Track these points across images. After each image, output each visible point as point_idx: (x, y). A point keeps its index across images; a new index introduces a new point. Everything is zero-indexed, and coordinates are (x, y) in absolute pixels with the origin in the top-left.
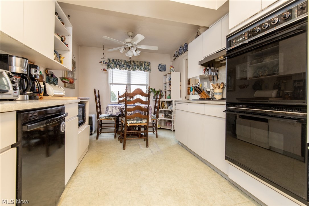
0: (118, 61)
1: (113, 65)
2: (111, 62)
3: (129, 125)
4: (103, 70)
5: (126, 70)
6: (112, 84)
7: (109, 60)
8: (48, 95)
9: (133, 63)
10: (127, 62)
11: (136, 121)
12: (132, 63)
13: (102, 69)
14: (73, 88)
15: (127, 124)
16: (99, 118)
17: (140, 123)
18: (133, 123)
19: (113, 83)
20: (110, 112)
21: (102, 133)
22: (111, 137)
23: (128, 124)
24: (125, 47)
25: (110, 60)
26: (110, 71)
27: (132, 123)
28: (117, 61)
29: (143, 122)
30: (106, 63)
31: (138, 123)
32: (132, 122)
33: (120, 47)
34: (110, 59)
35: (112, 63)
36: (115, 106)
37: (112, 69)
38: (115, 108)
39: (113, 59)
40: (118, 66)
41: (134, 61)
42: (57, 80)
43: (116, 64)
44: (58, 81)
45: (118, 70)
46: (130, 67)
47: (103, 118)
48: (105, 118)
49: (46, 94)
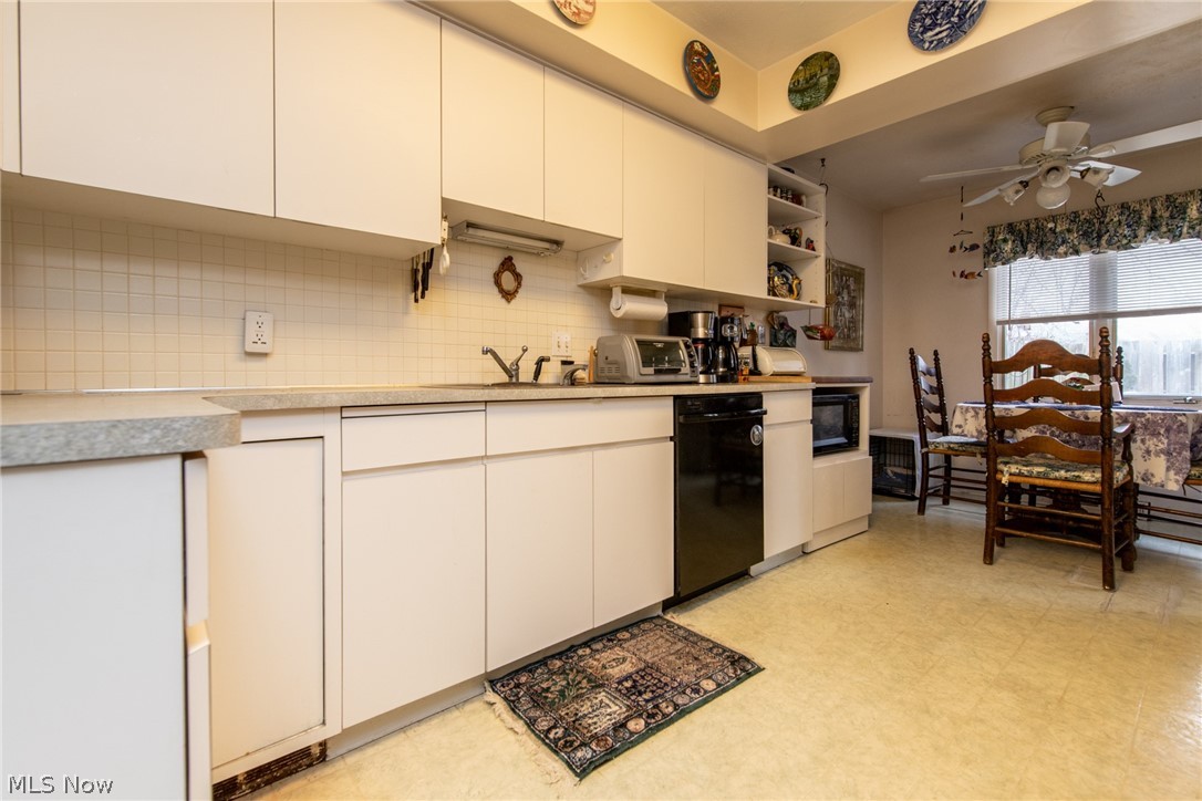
0: (1032, 226)
1: (1008, 247)
2: (1001, 237)
3: (1005, 480)
4: (961, 276)
5: (1077, 252)
6: (1011, 322)
7: (992, 231)
8: (760, 374)
9: (1122, 213)
10: (1082, 217)
11: (1042, 469)
12: (1114, 216)
13: (958, 274)
14: (858, 349)
15: (999, 476)
16: (927, 446)
17: (1066, 479)
18: (1026, 473)
19: (1013, 317)
20: (960, 426)
21: (952, 502)
22: (974, 520)
23: (1002, 472)
24: (1025, 179)
25: (997, 230)
26: (998, 272)
27: (1020, 474)
28: (1028, 225)
29: (1078, 476)
30: (974, 247)
31: (1056, 479)
32: (1025, 470)
33: (1001, 187)
34: (994, 227)
35: (1005, 241)
36: (973, 408)
37: (1003, 264)
38: (972, 413)
39: (1010, 225)
40: (1029, 246)
41: (1124, 207)
42: (793, 333)
43: (1022, 241)
44: (795, 337)
45: (1036, 259)
46: (1100, 237)
47: (941, 448)
48: (949, 448)
49: (755, 372)
